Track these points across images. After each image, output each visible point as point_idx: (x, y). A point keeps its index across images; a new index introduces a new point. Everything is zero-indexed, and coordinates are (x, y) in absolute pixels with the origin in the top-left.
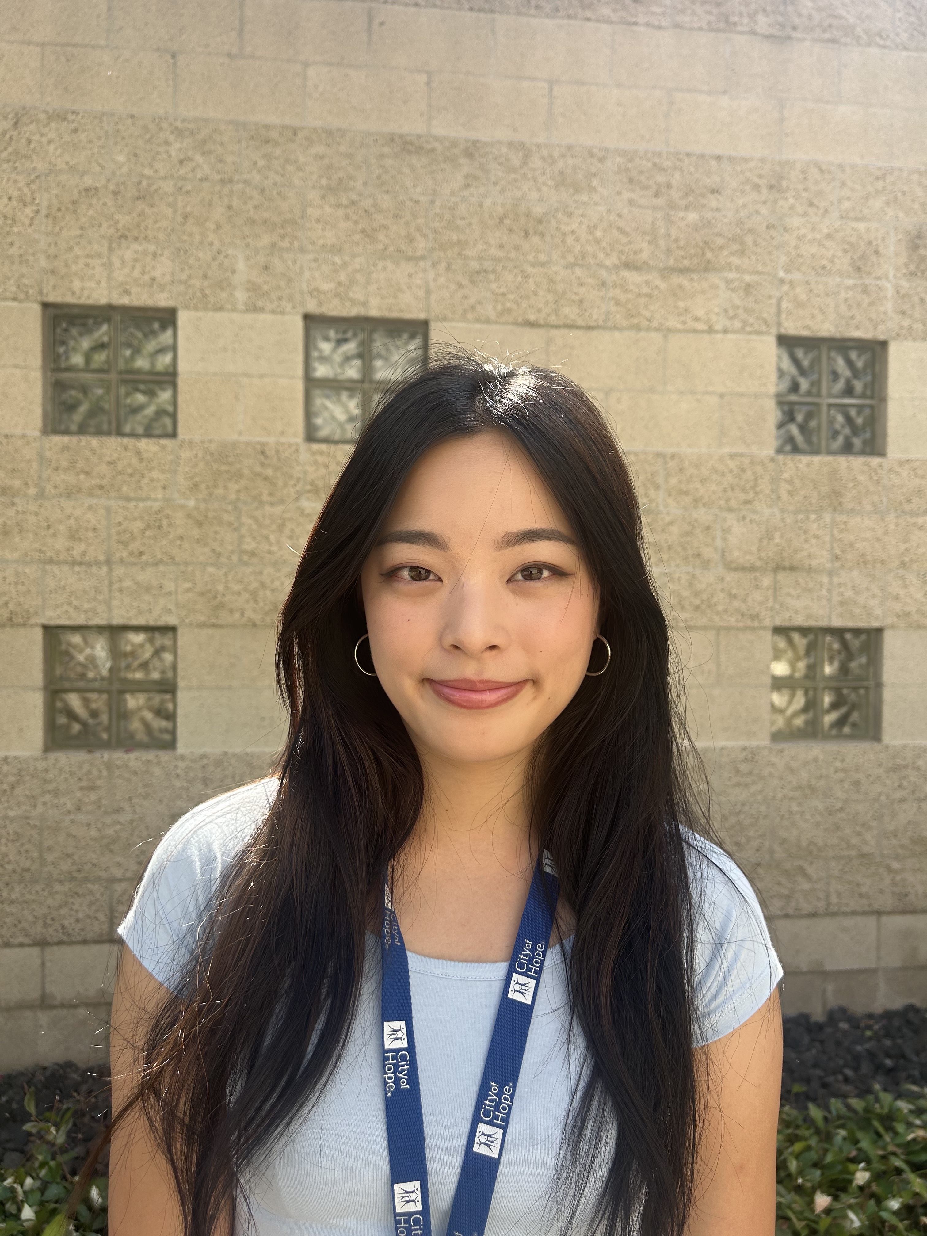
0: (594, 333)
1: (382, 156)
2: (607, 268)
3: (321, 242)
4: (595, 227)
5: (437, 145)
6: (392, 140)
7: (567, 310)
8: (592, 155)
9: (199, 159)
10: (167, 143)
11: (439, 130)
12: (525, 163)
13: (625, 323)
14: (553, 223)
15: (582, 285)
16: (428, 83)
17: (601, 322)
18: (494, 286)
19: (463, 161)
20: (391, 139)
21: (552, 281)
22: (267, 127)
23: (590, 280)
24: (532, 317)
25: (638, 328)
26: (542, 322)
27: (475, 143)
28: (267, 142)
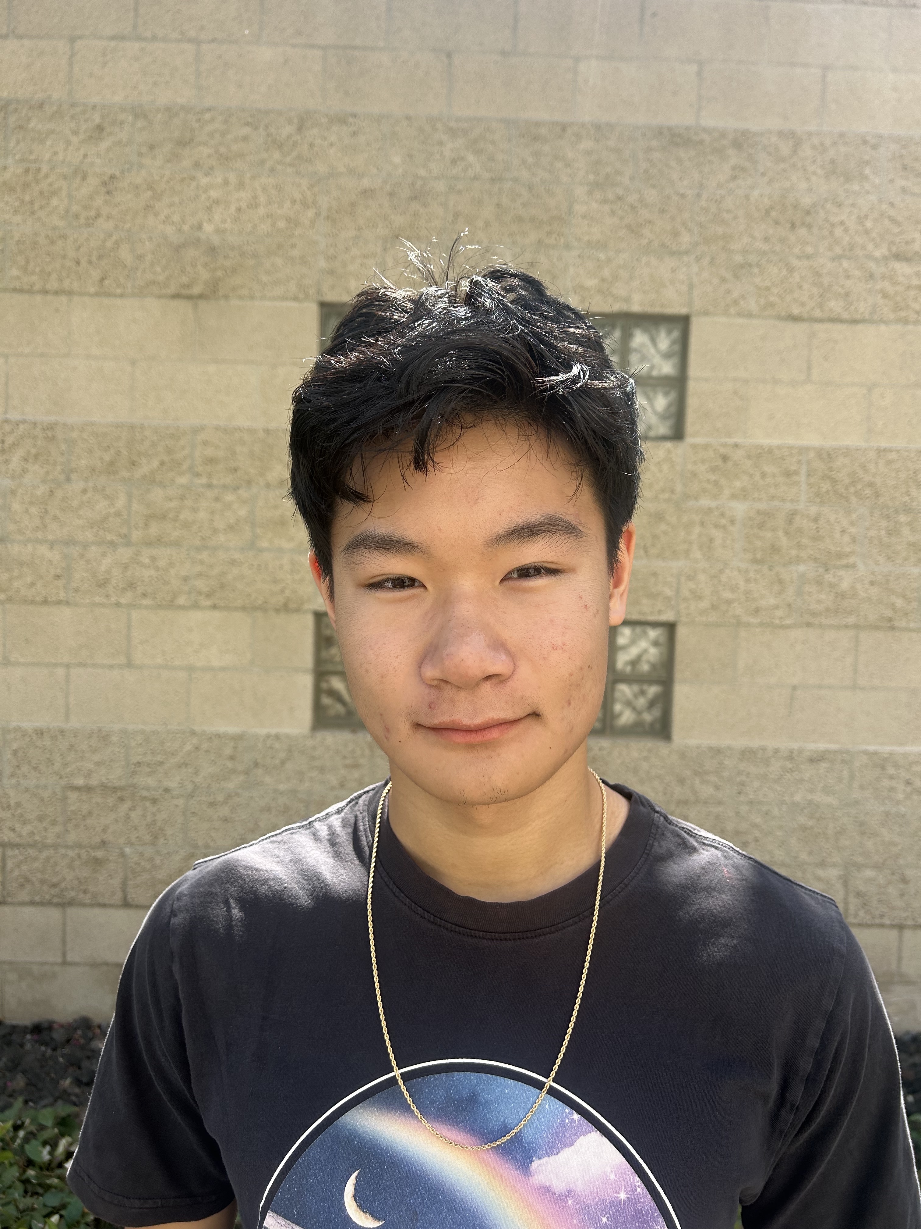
0: (859, 327)
1: (650, 149)
2: (876, 260)
3: (586, 238)
4: (866, 216)
5: (705, 137)
6: (661, 133)
7: (832, 304)
8: (865, 142)
9: (471, 158)
10: (441, 143)
11: (708, 122)
12: (795, 152)
13: (892, 316)
14: (822, 214)
15: (848, 277)
16: (699, 73)
17: (867, 316)
18: (757, 280)
19: (731, 152)
20: (659, 132)
21: (818, 274)
22: (538, 124)
23: (857, 273)
24: (796, 311)
25: (905, 321)
26: (805, 315)
27: (745, 133)
28: (536, 138)
